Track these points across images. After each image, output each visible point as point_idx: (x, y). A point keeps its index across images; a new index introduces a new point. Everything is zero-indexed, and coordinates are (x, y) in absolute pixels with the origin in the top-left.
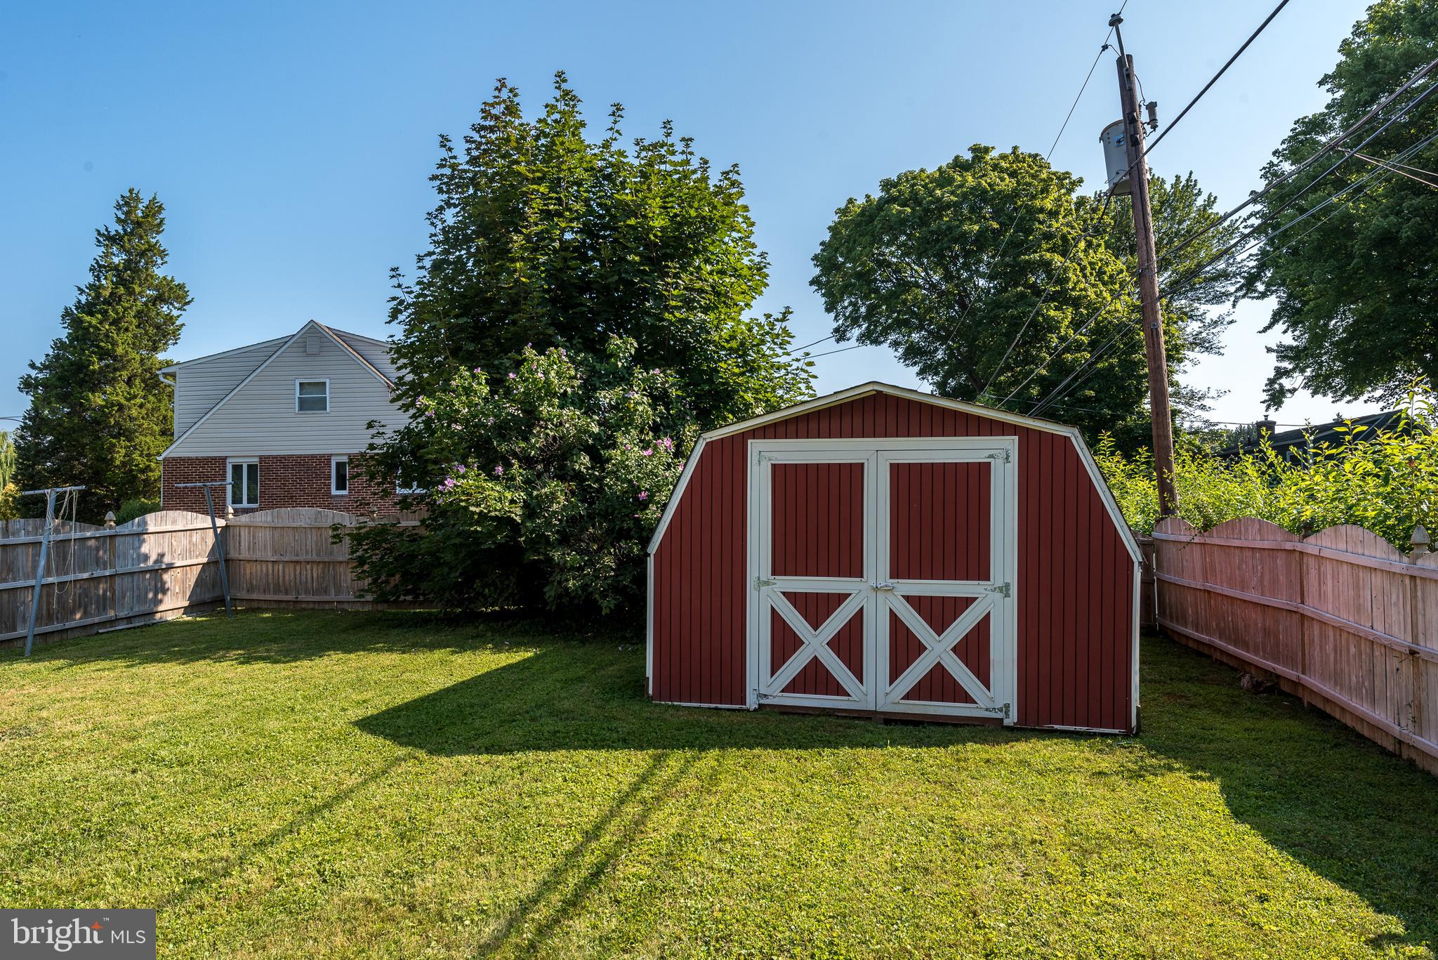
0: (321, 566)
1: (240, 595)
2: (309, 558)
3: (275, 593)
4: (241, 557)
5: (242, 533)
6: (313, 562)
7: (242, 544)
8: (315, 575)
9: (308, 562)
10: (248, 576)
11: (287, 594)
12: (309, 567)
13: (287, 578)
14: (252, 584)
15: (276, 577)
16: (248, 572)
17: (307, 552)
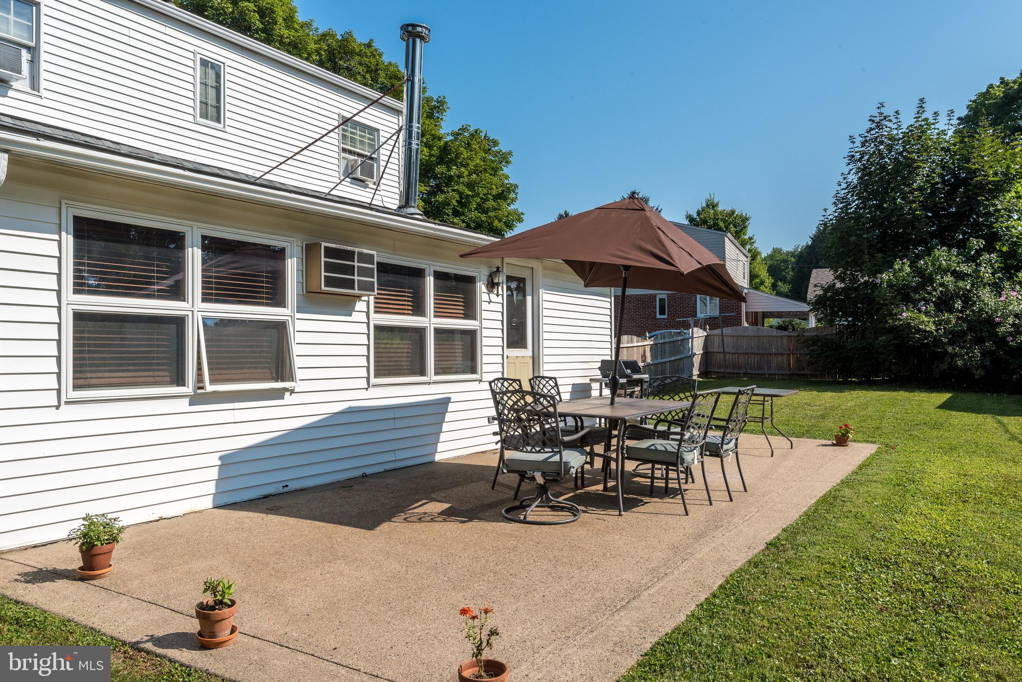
0: (759, 355)
1: (714, 370)
2: (753, 351)
3: (733, 369)
4: (715, 350)
5: (715, 339)
6: (755, 354)
7: (715, 342)
8: (756, 360)
9: (752, 354)
10: (718, 360)
11: (739, 369)
12: (752, 356)
13: (740, 362)
14: (720, 364)
15: (734, 361)
16: (718, 358)
17: (752, 348)
